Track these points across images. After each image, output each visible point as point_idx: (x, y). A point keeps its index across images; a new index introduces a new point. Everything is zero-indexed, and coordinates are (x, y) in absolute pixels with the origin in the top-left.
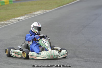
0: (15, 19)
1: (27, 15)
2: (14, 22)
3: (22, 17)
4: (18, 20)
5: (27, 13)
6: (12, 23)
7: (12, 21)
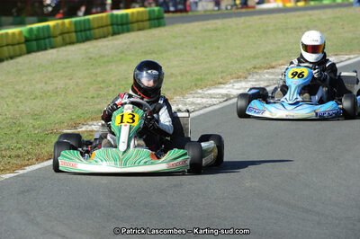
0: (210, 92)
1: (258, 77)
2: (211, 105)
3: (237, 85)
4: (223, 96)
5: (255, 68)
6: (202, 112)
7: (199, 101)
